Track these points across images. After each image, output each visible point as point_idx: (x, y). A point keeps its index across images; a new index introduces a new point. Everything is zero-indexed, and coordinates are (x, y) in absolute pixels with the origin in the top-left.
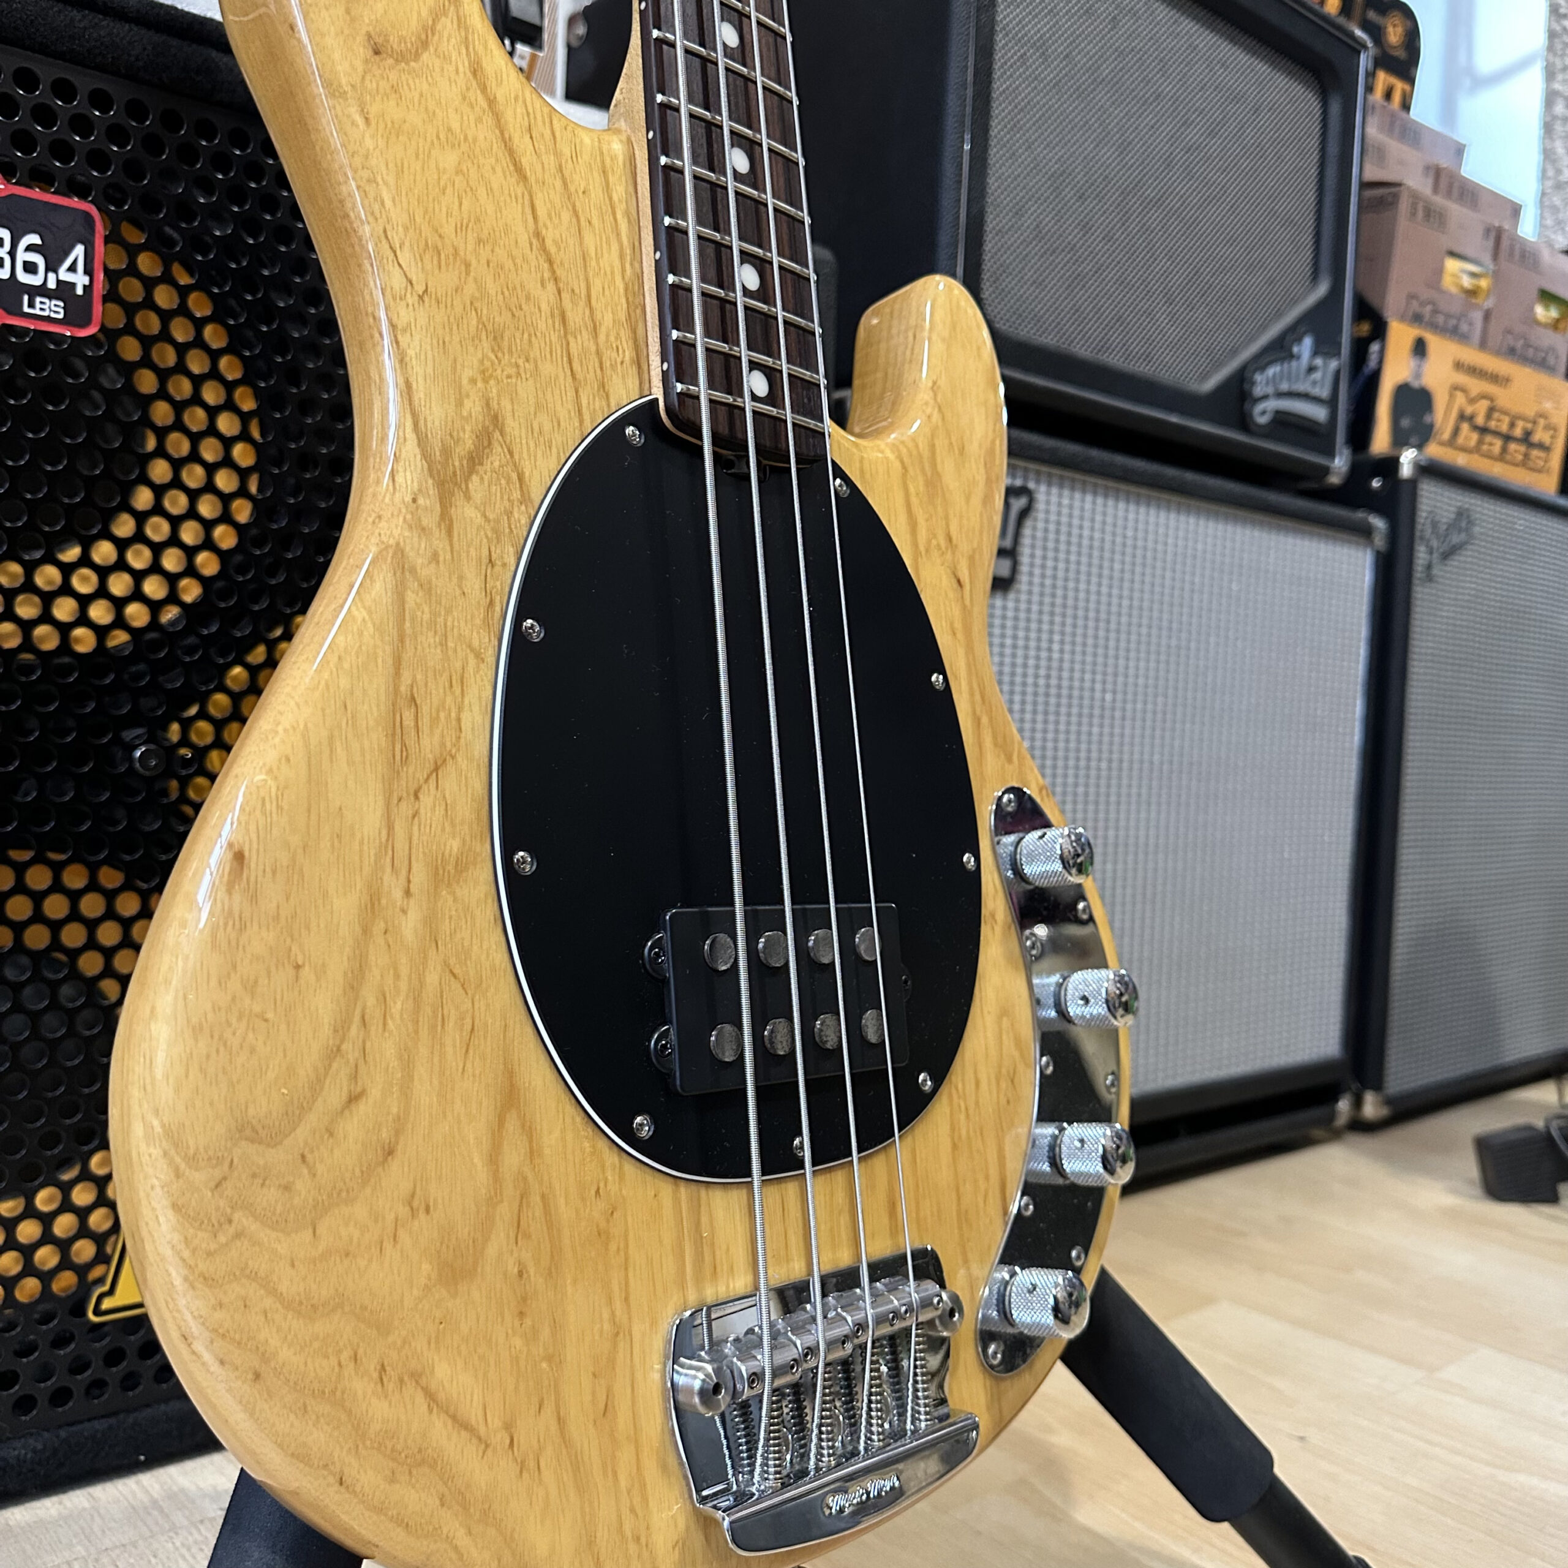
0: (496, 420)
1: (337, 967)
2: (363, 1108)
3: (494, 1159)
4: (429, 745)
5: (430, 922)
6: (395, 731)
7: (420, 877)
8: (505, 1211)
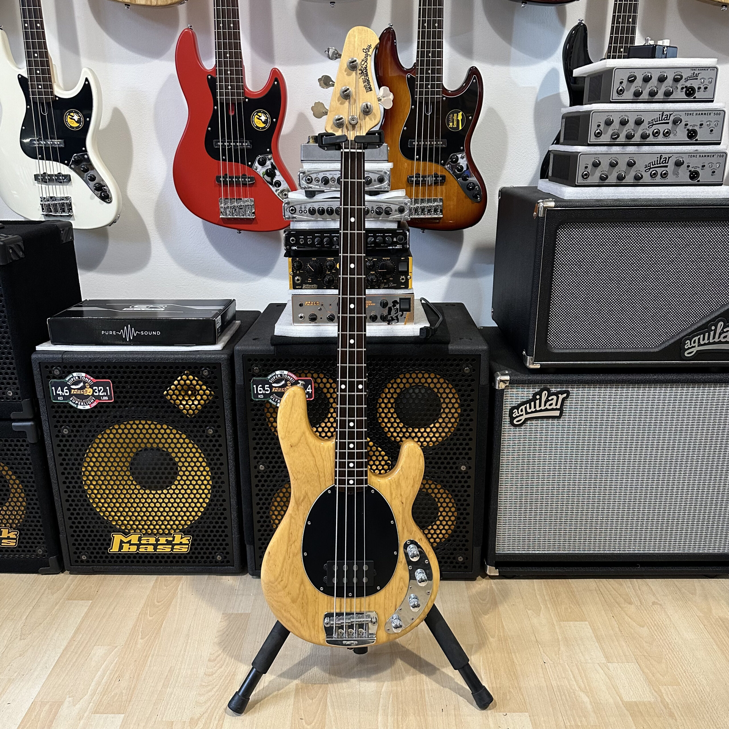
0: (307, 494)
1: (280, 565)
2: (283, 582)
3: (299, 590)
4: (293, 539)
5: (292, 561)
6: (289, 537)
7: (291, 555)
8: (301, 596)
